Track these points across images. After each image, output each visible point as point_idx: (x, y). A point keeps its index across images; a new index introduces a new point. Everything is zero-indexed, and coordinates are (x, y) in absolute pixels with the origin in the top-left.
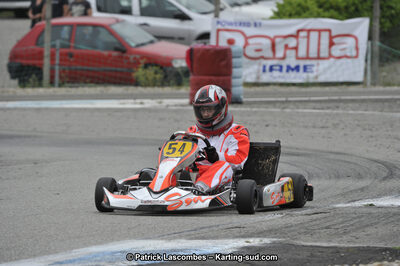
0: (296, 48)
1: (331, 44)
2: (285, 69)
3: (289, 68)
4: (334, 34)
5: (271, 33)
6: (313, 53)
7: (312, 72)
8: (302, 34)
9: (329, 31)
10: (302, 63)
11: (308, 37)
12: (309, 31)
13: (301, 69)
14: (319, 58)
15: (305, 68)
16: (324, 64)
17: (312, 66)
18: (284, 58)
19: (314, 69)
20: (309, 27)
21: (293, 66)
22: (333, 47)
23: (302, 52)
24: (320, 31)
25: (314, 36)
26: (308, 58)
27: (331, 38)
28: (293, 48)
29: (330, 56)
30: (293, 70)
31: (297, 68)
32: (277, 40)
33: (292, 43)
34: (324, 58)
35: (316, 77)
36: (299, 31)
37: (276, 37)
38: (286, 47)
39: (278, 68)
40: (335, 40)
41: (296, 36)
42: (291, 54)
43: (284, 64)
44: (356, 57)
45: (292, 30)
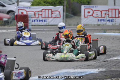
0: (42, 15)
1: (52, 13)
2: (38, 21)
3: (40, 21)
4: (52, 10)
5: (34, 10)
6: (47, 16)
7: (46, 22)
8: (43, 11)
9: (51, 10)
10: (43, 19)
11: (45, 11)
12: (45, 10)
13: (43, 21)
14: (48, 17)
15: (45, 21)
16: (50, 20)
17: (47, 20)
18: (38, 17)
19: (47, 21)
20: (45, 9)
21: (41, 20)
22: (53, 15)
23: (43, 16)
24: (48, 10)
25: (47, 11)
26: (45, 18)
27: (52, 12)
28: (41, 15)
29: (52, 17)
30: (41, 21)
31: (42, 21)
32: (36, 12)
33: (40, 13)
34: (50, 18)
35: (48, 23)
36: (42, 10)
37: (36, 11)
38: (39, 14)
39: (36, 20)
40: (53, 12)
41: (41, 11)
42: (40, 16)
43: (38, 19)
44: (60, 17)
45: (40, 10)
